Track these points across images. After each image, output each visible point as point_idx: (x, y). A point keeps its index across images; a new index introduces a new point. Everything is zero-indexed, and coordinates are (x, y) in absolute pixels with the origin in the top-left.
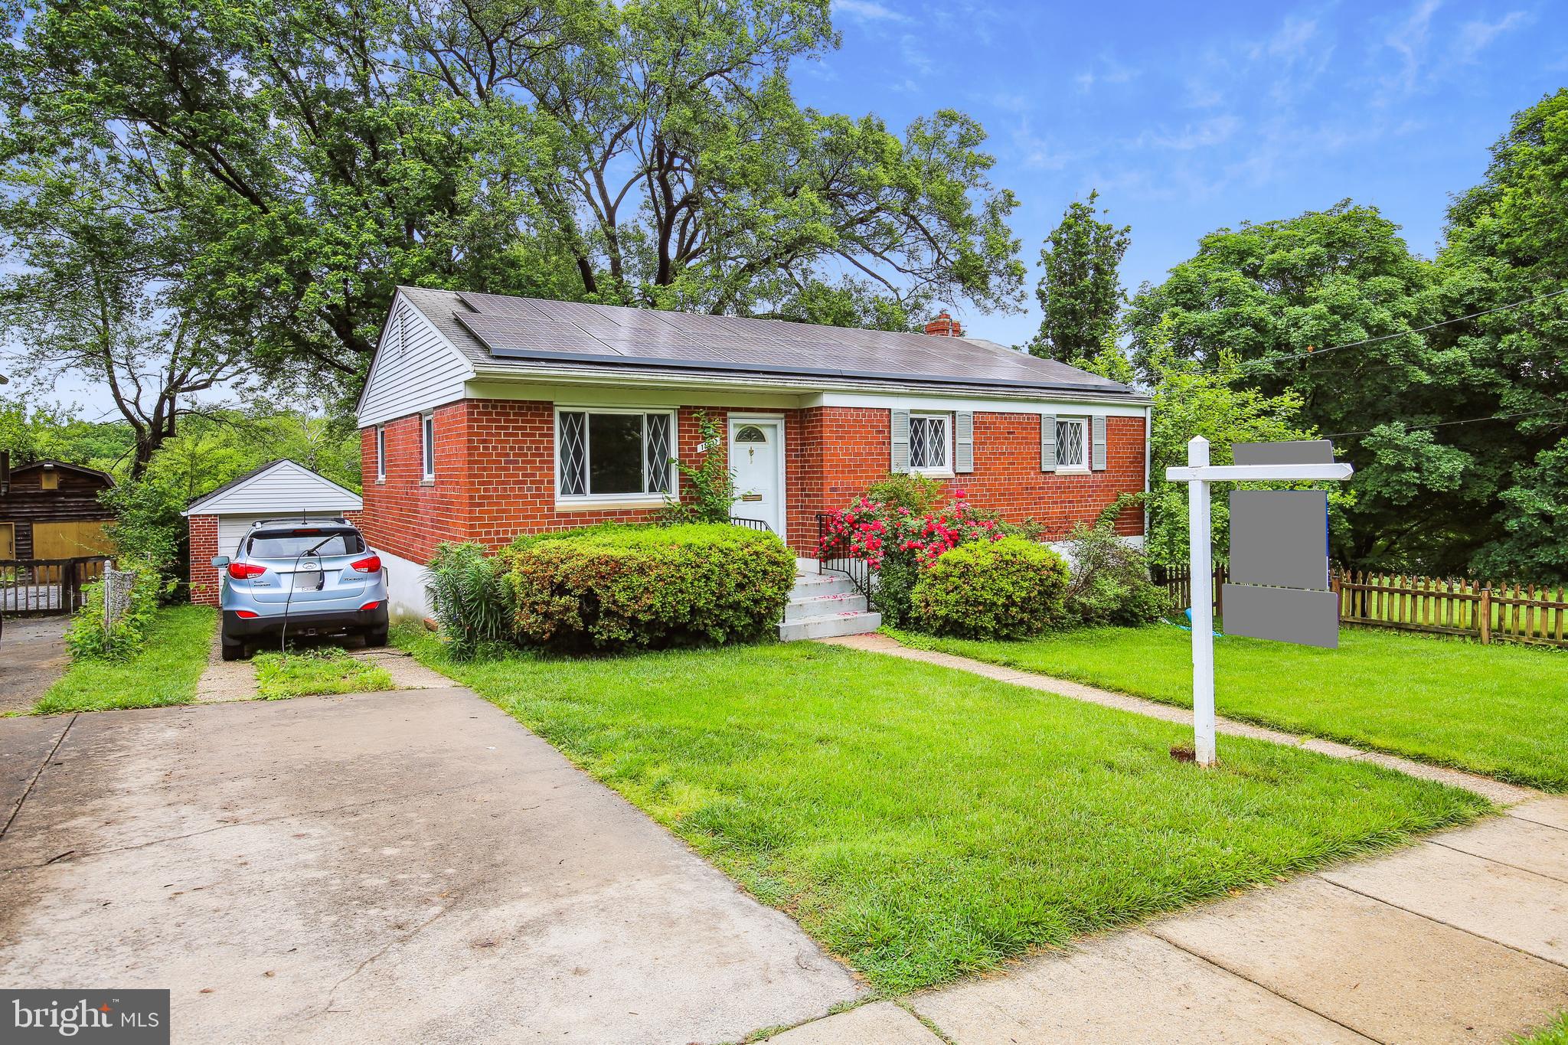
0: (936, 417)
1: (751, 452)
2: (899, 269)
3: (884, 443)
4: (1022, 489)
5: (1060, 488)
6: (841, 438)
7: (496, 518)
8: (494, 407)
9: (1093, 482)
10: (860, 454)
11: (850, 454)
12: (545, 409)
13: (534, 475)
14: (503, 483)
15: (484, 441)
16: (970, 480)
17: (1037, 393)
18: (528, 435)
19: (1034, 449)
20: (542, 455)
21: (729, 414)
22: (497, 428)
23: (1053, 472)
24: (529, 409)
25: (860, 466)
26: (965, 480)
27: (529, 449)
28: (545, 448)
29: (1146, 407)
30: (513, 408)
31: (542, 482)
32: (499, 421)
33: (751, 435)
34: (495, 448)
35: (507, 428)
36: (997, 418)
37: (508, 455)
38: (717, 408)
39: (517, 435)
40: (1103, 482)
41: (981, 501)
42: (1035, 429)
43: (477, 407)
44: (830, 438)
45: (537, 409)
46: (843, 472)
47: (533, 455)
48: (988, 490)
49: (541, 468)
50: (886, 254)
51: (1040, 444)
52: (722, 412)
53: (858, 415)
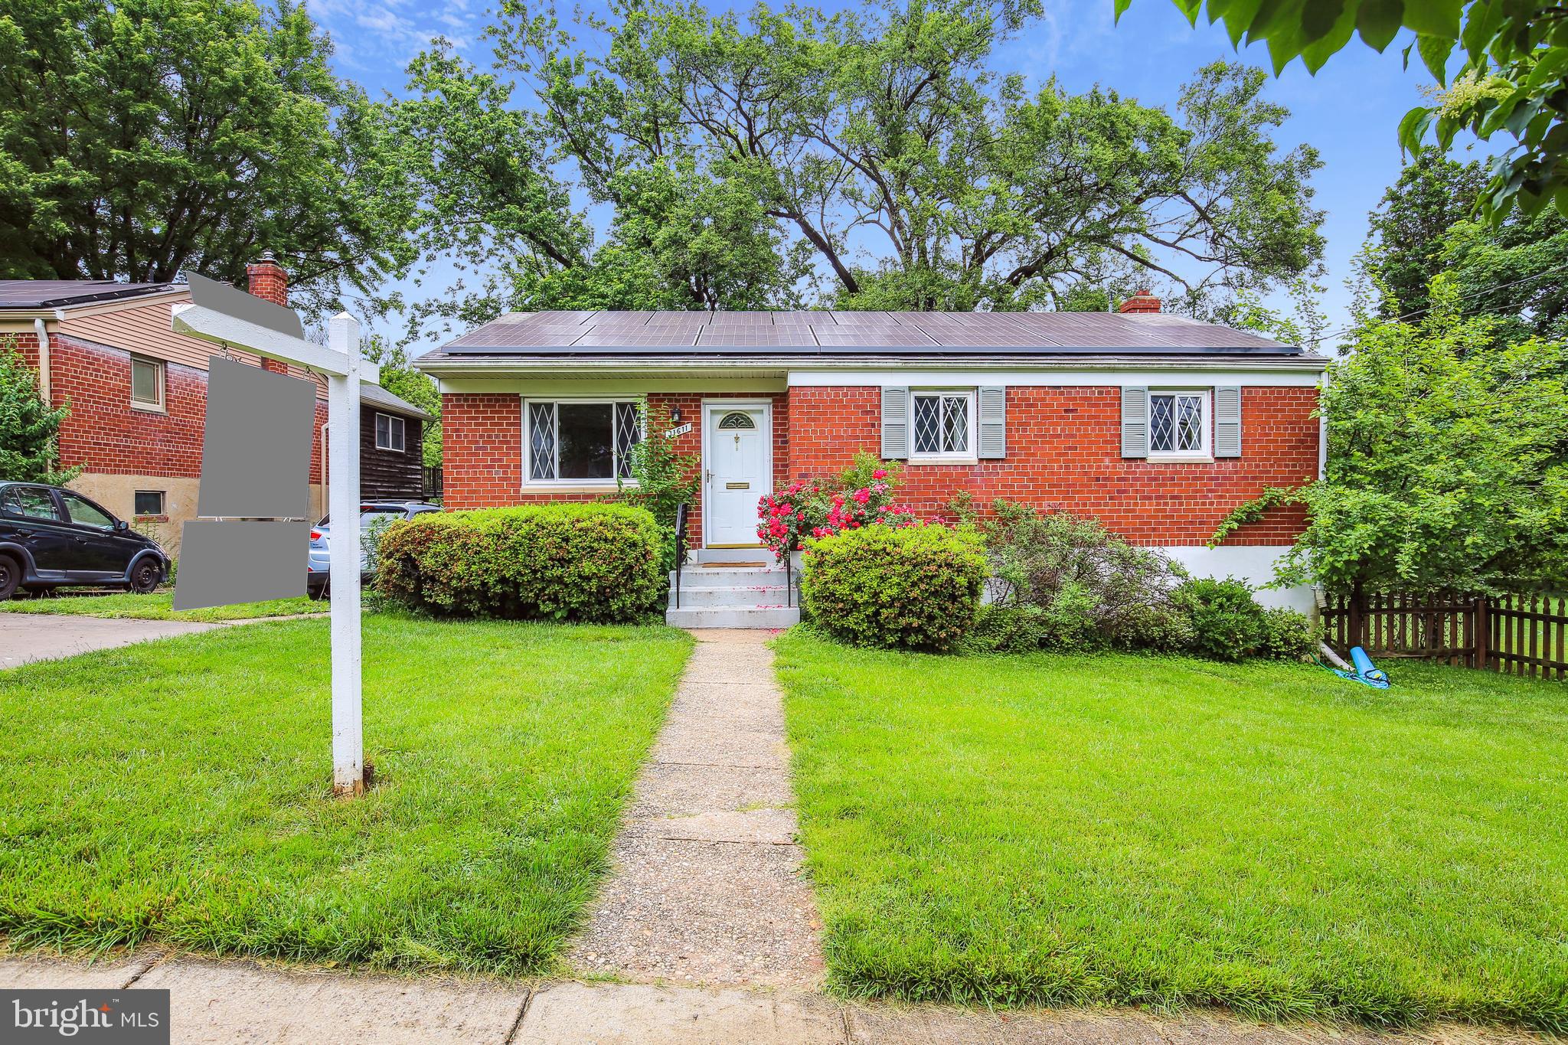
0: (954, 395)
1: (737, 438)
2: (1199, 258)
3: (873, 425)
4: (1089, 479)
5: (1156, 479)
6: (814, 420)
7: (467, 498)
8: (466, 400)
9: (1217, 472)
10: (840, 437)
11: (826, 438)
12: (512, 401)
13: (500, 460)
14: (473, 467)
15: (457, 430)
16: (1002, 468)
17: (1113, 361)
18: (496, 424)
19: (1108, 432)
20: (508, 442)
21: (704, 400)
22: (468, 419)
23: (1143, 459)
24: (497, 401)
25: (838, 450)
26: (994, 467)
27: (497, 436)
28: (512, 436)
29: (1320, 372)
30: (482, 400)
31: (508, 466)
32: (471, 412)
33: (736, 421)
34: (466, 436)
35: (477, 418)
36: (1047, 393)
37: (477, 442)
38: (689, 394)
39: (486, 424)
40: (1236, 472)
41: (1020, 493)
42: (1113, 405)
43: (451, 400)
44: (798, 420)
45: (504, 400)
46: (816, 457)
47: (500, 442)
48: (1031, 480)
49: (508, 454)
50: (1184, 244)
51: (1120, 423)
52: (697, 397)
53: (837, 395)
